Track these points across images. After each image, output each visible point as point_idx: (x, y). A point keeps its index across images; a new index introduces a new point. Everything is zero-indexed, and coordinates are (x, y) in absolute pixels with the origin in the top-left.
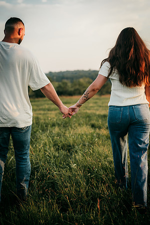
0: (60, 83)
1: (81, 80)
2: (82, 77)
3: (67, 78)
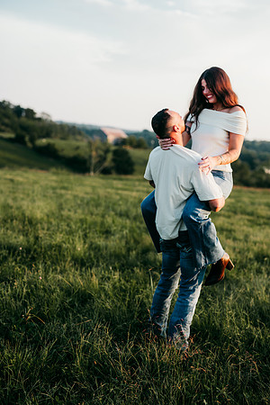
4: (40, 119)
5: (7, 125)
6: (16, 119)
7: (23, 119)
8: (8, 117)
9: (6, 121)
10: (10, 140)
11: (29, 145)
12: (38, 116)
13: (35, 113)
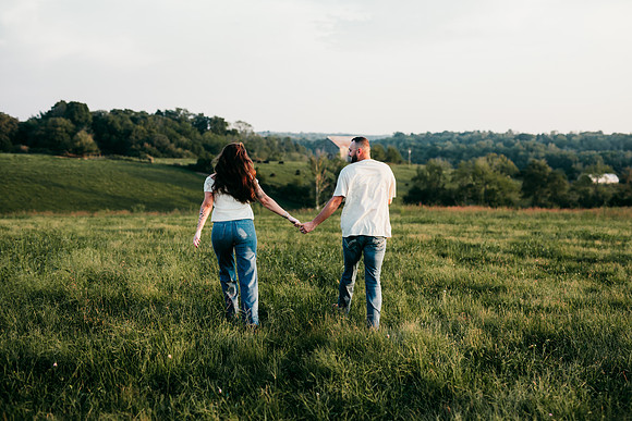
0: (422, 167)
1: (482, 162)
2: (484, 152)
3: (444, 154)
4: (234, 132)
6: (198, 135)
7: (209, 135)
10: (190, 168)
12: (229, 128)
13: (227, 124)
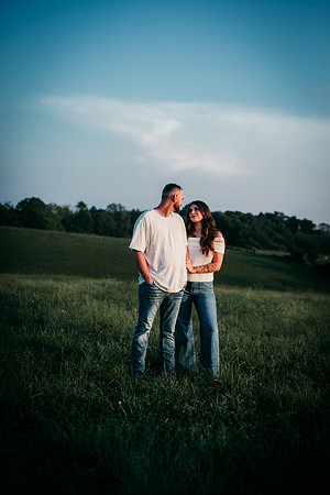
4: (319, 232)
5: (280, 242)
6: (291, 233)
7: (299, 234)
8: (282, 232)
9: (279, 236)
10: (284, 259)
11: (308, 263)
12: (317, 228)
13: (314, 226)
